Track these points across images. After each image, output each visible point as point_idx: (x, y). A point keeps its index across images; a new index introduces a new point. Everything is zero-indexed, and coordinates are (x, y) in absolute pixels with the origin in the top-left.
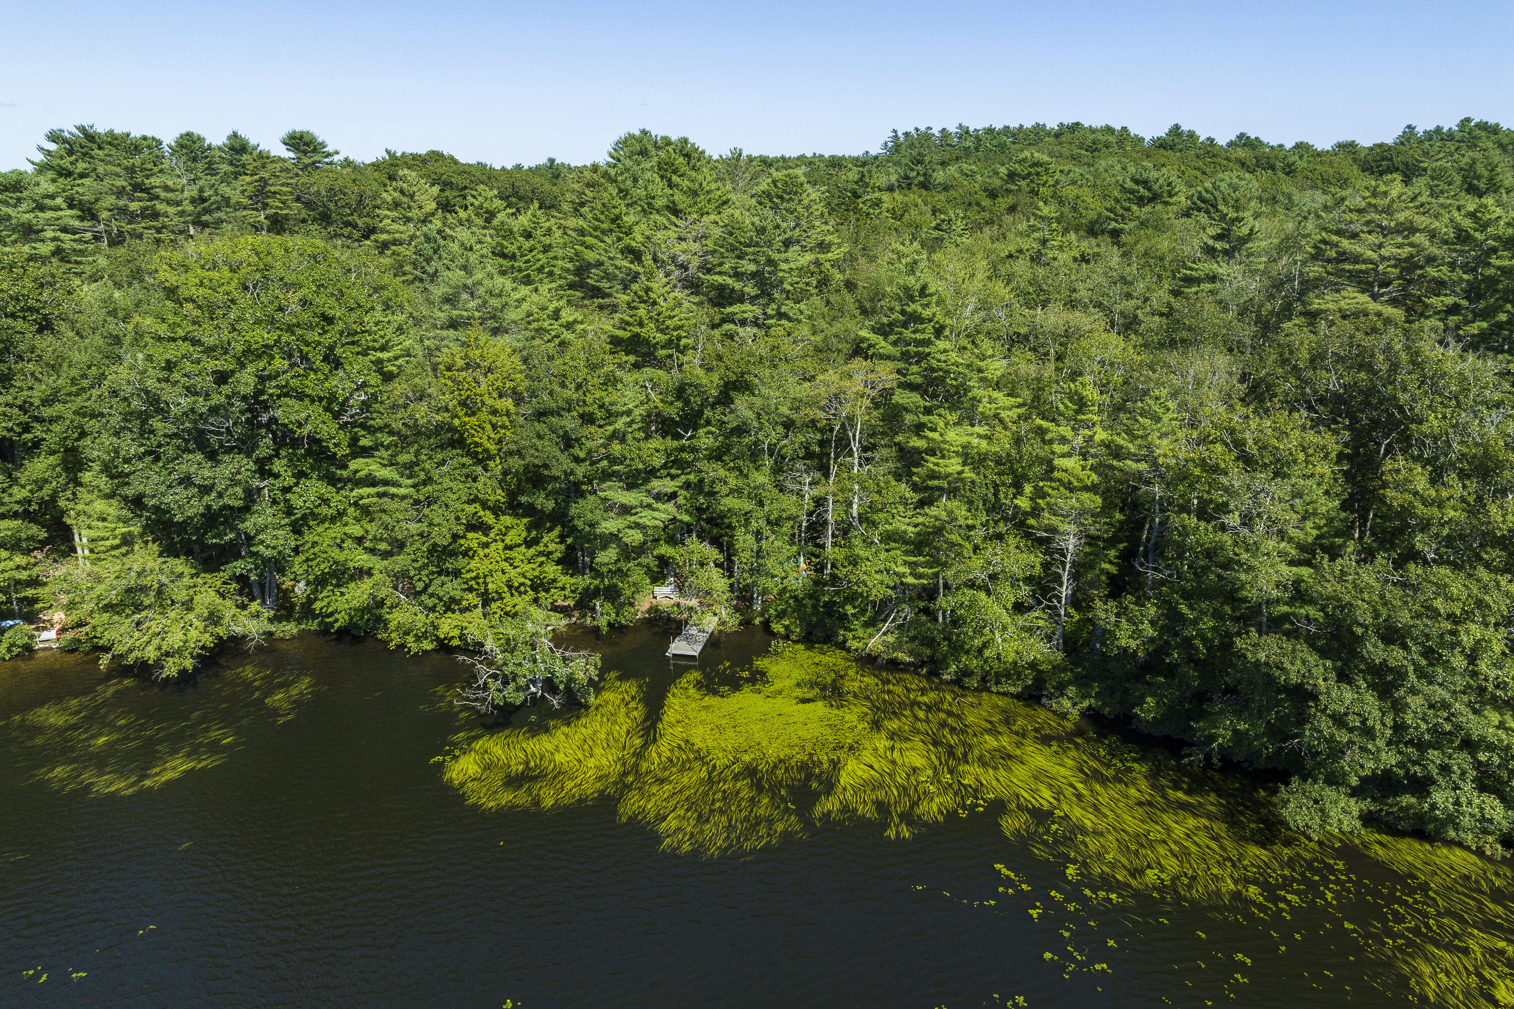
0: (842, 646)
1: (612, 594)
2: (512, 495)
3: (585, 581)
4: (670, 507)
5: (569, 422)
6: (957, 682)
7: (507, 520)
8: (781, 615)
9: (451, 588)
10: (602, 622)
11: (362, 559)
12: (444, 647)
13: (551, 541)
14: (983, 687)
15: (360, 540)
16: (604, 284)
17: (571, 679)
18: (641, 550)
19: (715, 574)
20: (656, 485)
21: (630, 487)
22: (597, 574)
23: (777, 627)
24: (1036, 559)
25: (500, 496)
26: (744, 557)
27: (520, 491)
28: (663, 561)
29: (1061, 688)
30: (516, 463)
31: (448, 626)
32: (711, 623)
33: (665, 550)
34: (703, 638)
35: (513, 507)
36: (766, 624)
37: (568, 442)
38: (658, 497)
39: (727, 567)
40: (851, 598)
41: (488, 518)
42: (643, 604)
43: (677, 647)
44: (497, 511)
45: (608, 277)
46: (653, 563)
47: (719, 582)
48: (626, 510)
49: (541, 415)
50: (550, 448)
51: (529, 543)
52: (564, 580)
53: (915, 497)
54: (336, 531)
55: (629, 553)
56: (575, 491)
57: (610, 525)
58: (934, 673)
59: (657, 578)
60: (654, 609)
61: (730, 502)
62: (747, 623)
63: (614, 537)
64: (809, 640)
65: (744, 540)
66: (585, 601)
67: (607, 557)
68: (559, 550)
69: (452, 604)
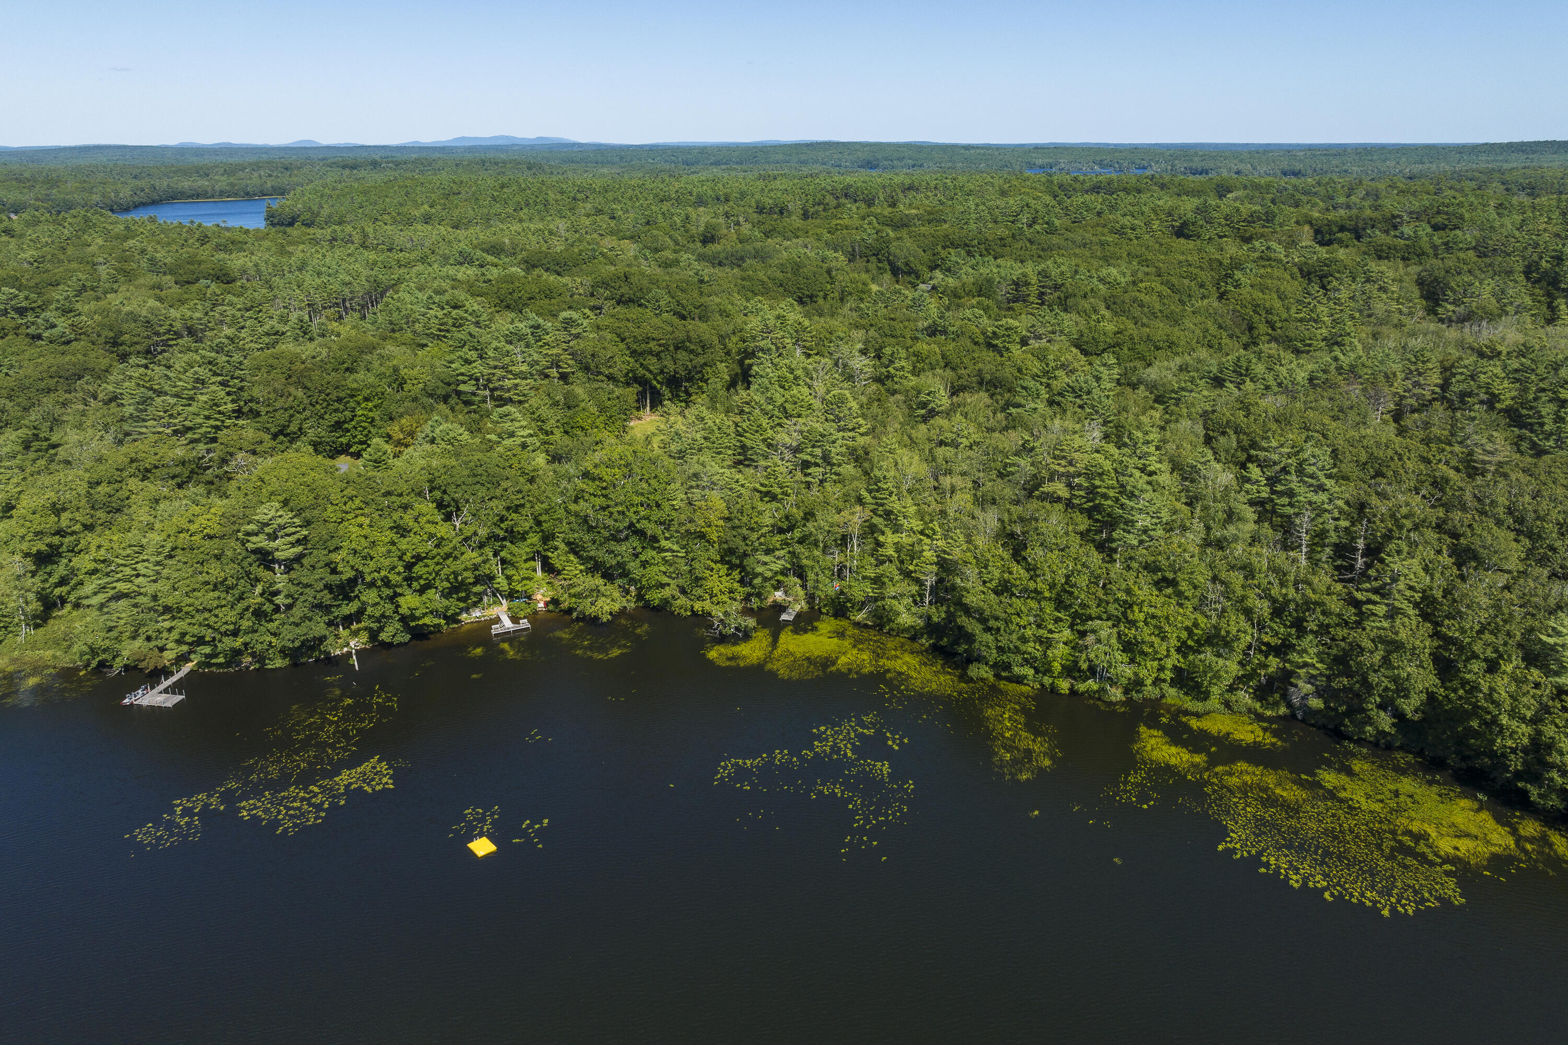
0: (848, 618)
1: (759, 595)
2: (722, 557)
3: (748, 589)
4: (783, 562)
5: (745, 531)
6: (888, 633)
7: (719, 565)
8: (825, 606)
9: (699, 592)
10: (755, 606)
11: (665, 580)
12: (694, 613)
13: (736, 574)
14: (897, 635)
15: (665, 573)
16: (754, 457)
17: (746, 627)
18: (771, 578)
19: (799, 589)
20: (777, 553)
21: (766, 554)
22: (753, 587)
23: (824, 610)
24: (914, 588)
25: (718, 558)
26: (810, 584)
27: (726, 555)
28: (779, 581)
29: (922, 635)
30: (725, 546)
31: (698, 606)
32: (798, 608)
33: (780, 578)
34: (794, 613)
35: (722, 561)
36: (820, 609)
37: (745, 539)
38: (778, 558)
39: (804, 587)
40: (849, 600)
41: (713, 565)
42: (770, 600)
43: (784, 617)
44: (716, 562)
45: (757, 454)
46: (775, 583)
47: (801, 593)
48: (765, 564)
49: (733, 528)
50: (739, 542)
51: (727, 575)
52: (741, 589)
53: (874, 562)
54: (656, 569)
55: (766, 579)
56: (745, 555)
57: (759, 569)
58: (881, 629)
59: (776, 588)
60: (775, 601)
61: (805, 562)
62: (812, 608)
63: (761, 574)
64: (836, 616)
65: (811, 576)
66: (747, 598)
67: (758, 581)
68: (738, 577)
69: (700, 598)
